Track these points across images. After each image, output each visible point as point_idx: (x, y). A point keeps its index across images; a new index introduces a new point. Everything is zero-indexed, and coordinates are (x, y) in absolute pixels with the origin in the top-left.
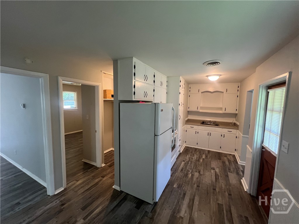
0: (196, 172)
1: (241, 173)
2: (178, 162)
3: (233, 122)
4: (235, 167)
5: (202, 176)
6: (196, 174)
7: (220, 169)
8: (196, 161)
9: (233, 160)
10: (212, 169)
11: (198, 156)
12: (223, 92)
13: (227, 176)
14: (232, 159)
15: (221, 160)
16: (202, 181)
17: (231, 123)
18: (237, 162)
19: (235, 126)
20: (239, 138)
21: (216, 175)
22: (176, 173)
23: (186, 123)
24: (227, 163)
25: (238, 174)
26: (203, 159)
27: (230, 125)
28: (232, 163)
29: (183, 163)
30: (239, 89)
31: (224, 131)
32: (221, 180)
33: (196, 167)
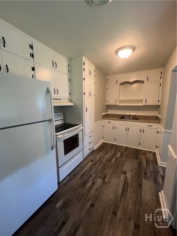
0: (100, 178)
1: (161, 181)
2: (83, 163)
3: (155, 115)
4: (154, 170)
5: (105, 186)
6: (99, 181)
7: (133, 173)
8: (108, 160)
9: (153, 160)
10: (122, 173)
11: (111, 155)
12: (144, 81)
13: (140, 186)
14: (151, 159)
15: (137, 159)
16: (102, 194)
17: (153, 117)
18: (157, 163)
19: (157, 119)
20: (160, 133)
21: (126, 183)
22: (73, 180)
23: (104, 118)
24: (144, 163)
25: (156, 181)
26: (117, 158)
27: (152, 118)
28: (151, 163)
29: (91, 163)
30: (162, 76)
31: (144, 125)
32: (130, 193)
33: (104, 169)
